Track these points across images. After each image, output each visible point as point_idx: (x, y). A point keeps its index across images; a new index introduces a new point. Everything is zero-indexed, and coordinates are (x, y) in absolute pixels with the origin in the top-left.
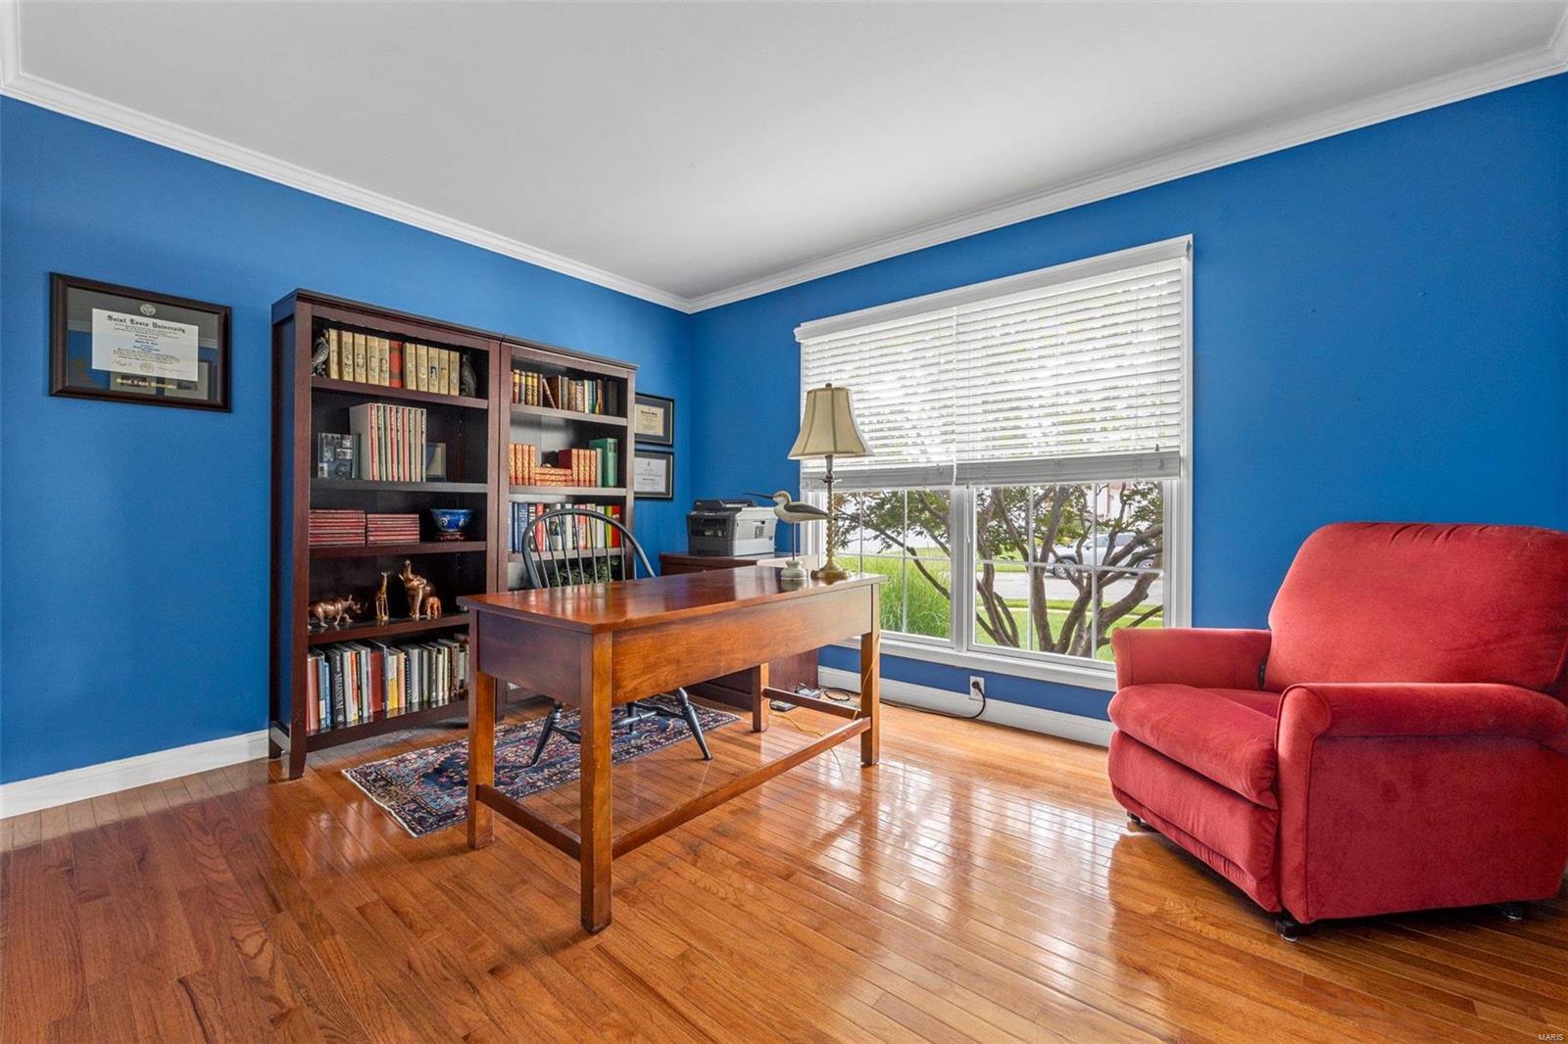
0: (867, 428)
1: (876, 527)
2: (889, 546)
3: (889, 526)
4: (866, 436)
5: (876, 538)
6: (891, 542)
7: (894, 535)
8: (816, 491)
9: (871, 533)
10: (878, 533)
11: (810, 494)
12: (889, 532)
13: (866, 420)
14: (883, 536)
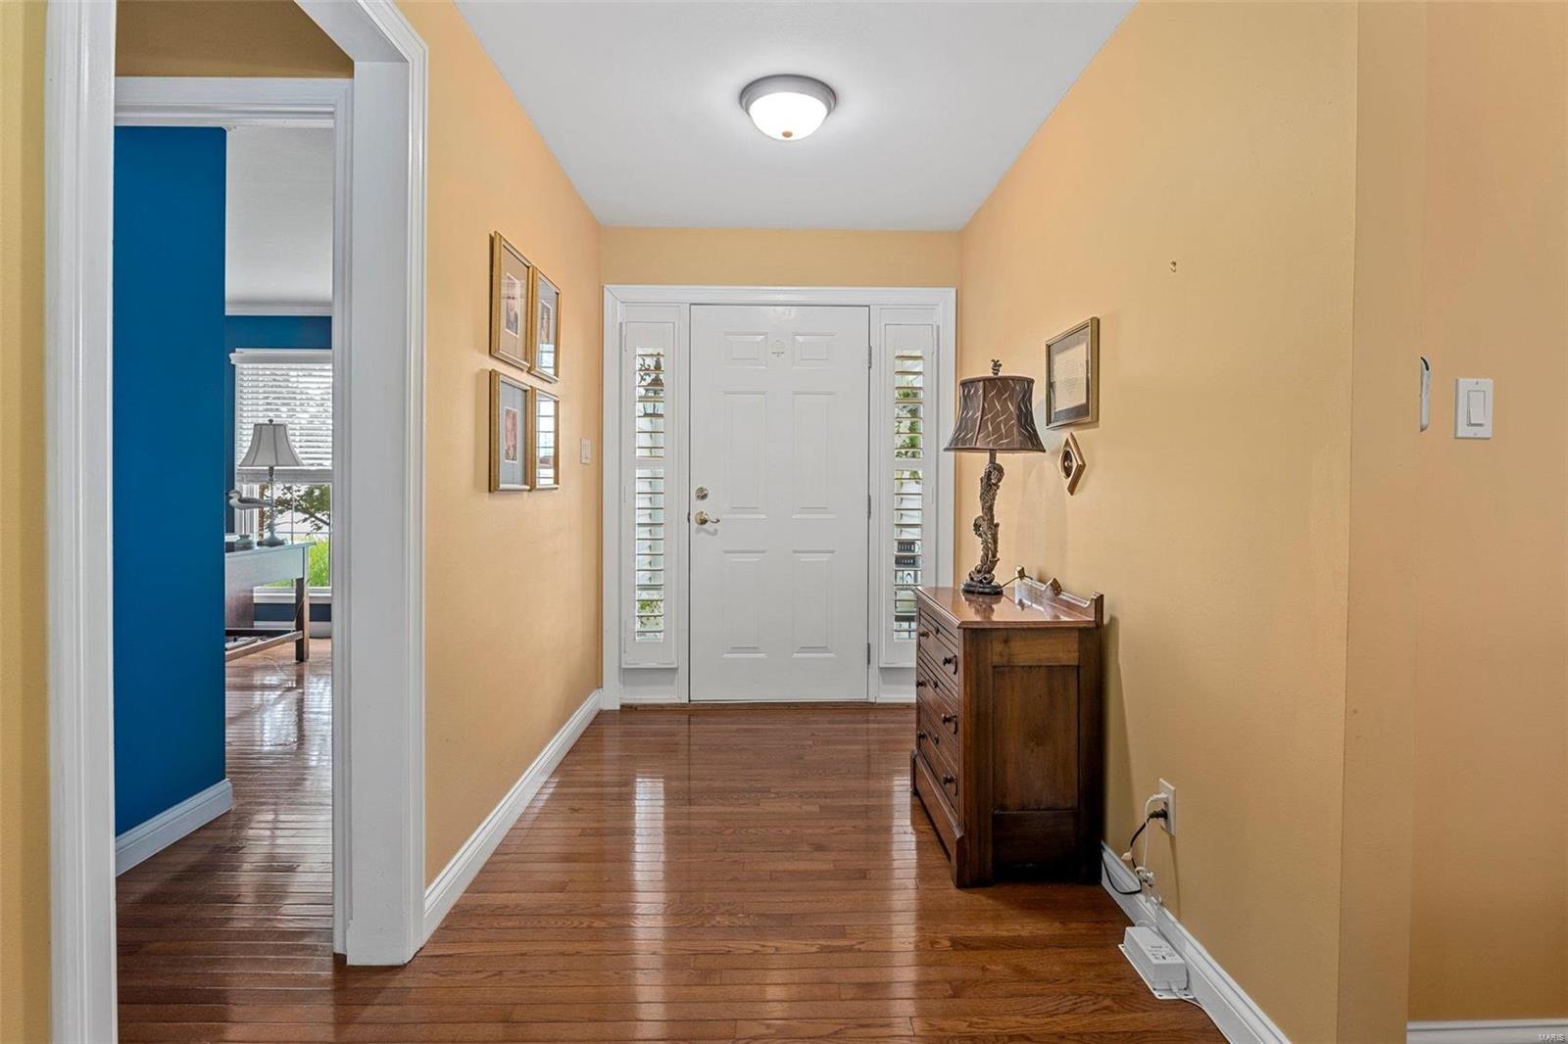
0: (298, 445)
1: (305, 511)
2: (319, 528)
3: (318, 510)
4: (297, 450)
5: (305, 520)
6: (321, 524)
7: (325, 518)
8: (251, 484)
9: (300, 516)
10: (307, 516)
11: (244, 486)
12: (318, 515)
13: (298, 439)
14: (313, 519)
